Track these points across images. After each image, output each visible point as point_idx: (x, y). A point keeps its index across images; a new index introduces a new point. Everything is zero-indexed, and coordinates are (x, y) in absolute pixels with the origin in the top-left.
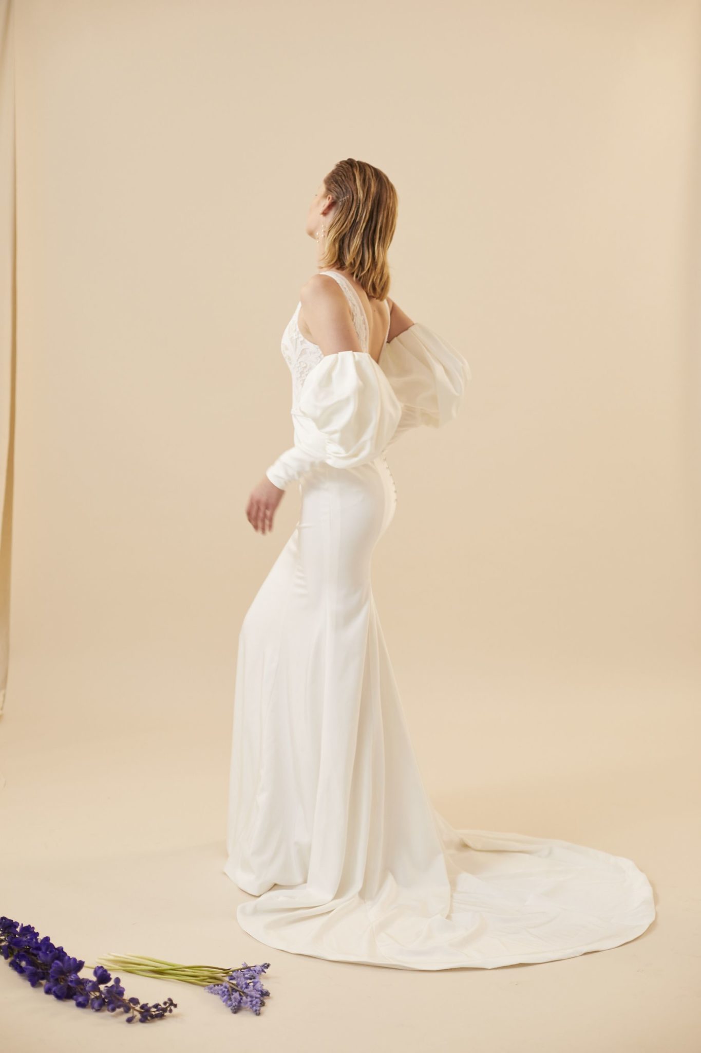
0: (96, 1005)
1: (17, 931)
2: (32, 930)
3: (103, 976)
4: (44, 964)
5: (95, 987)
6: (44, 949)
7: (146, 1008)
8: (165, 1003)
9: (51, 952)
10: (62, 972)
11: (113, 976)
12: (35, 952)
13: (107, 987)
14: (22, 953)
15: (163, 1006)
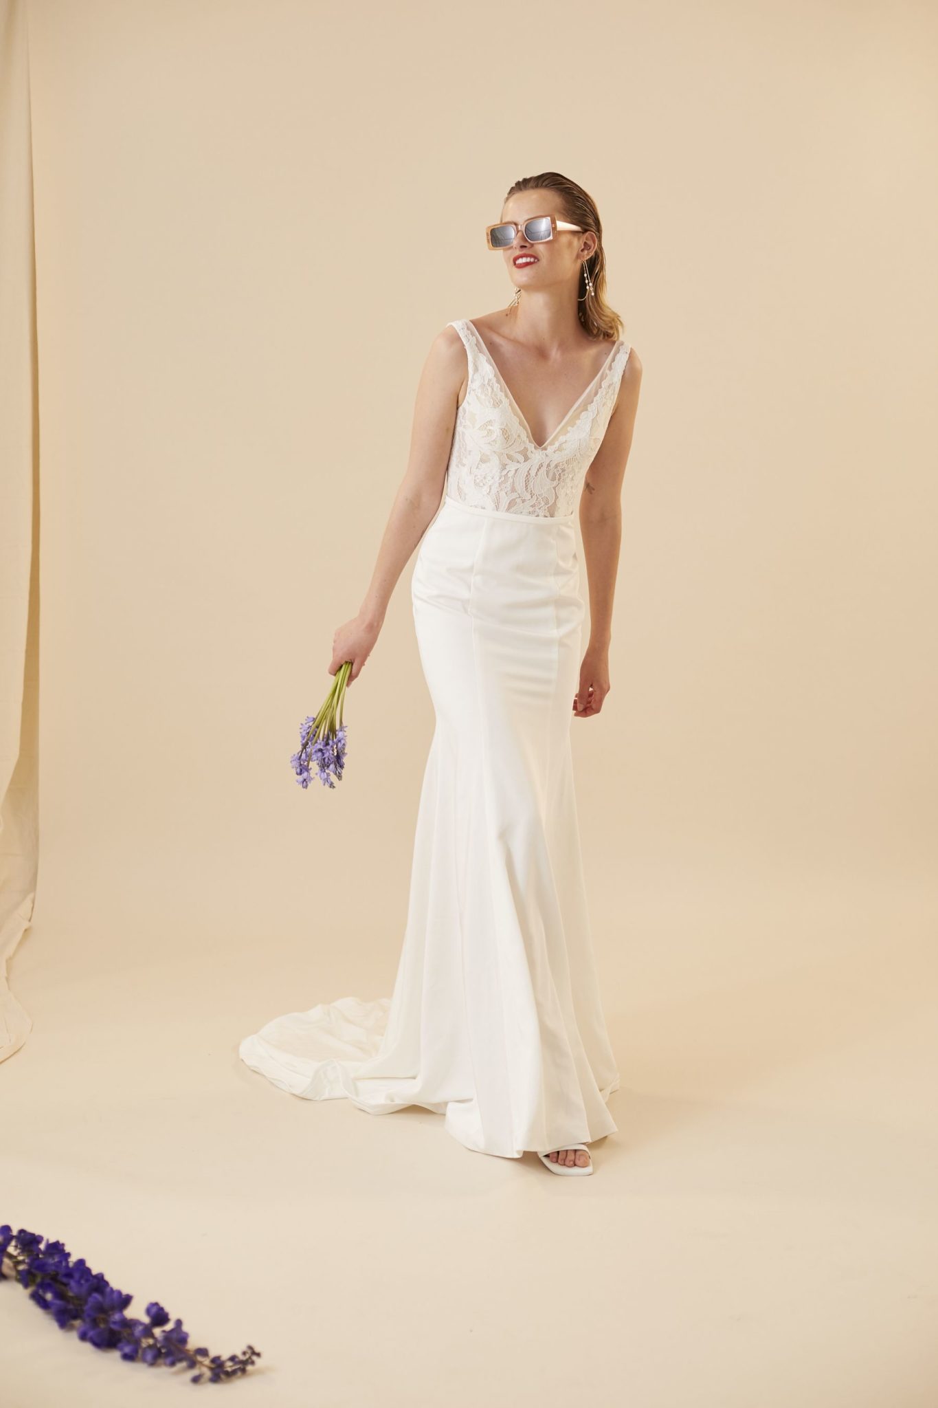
0: (149, 1357)
1: (40, 1249)
2: (61, 1248)
3: (159, 1316)
4: (78, 1297)
5: (148, 1332)
6: (77, 1275)
7: (218, 1362)
8: (244, 1353)
9: (87, 1280)
10: (101, 1308)
11: (173, 1317)
12: (65, 1280)
13: (164, 1331)
14: (48, 1281)
15: (242, 1358)
